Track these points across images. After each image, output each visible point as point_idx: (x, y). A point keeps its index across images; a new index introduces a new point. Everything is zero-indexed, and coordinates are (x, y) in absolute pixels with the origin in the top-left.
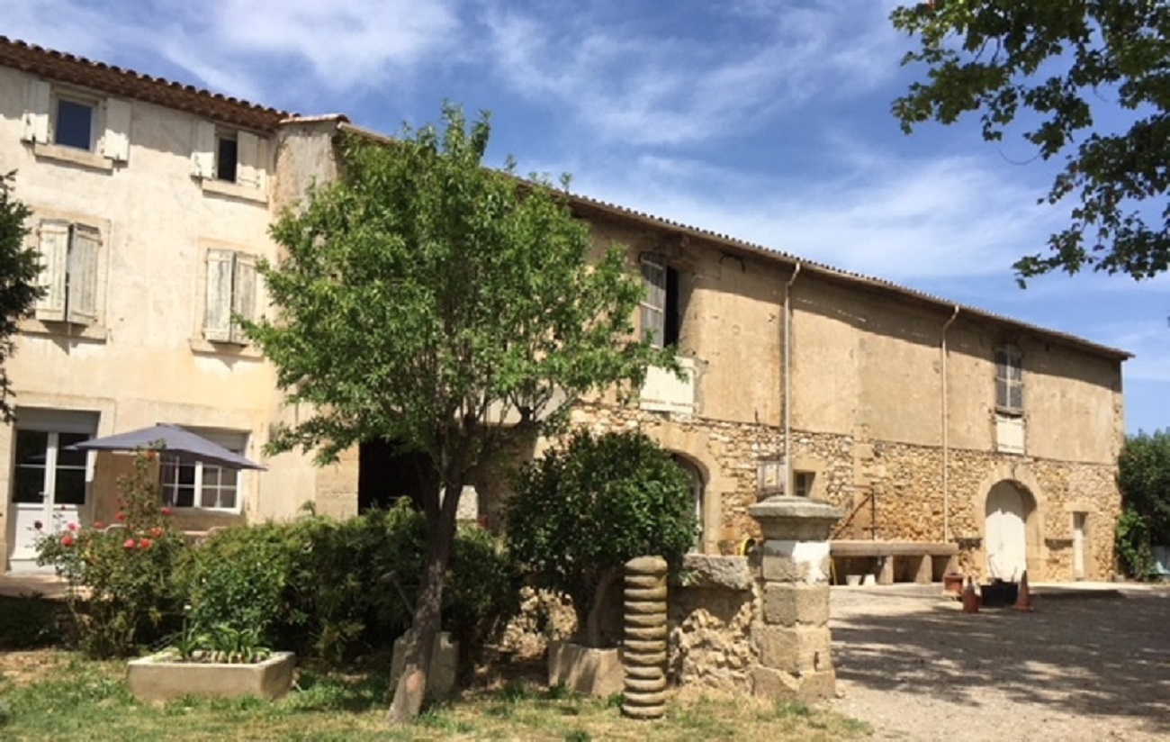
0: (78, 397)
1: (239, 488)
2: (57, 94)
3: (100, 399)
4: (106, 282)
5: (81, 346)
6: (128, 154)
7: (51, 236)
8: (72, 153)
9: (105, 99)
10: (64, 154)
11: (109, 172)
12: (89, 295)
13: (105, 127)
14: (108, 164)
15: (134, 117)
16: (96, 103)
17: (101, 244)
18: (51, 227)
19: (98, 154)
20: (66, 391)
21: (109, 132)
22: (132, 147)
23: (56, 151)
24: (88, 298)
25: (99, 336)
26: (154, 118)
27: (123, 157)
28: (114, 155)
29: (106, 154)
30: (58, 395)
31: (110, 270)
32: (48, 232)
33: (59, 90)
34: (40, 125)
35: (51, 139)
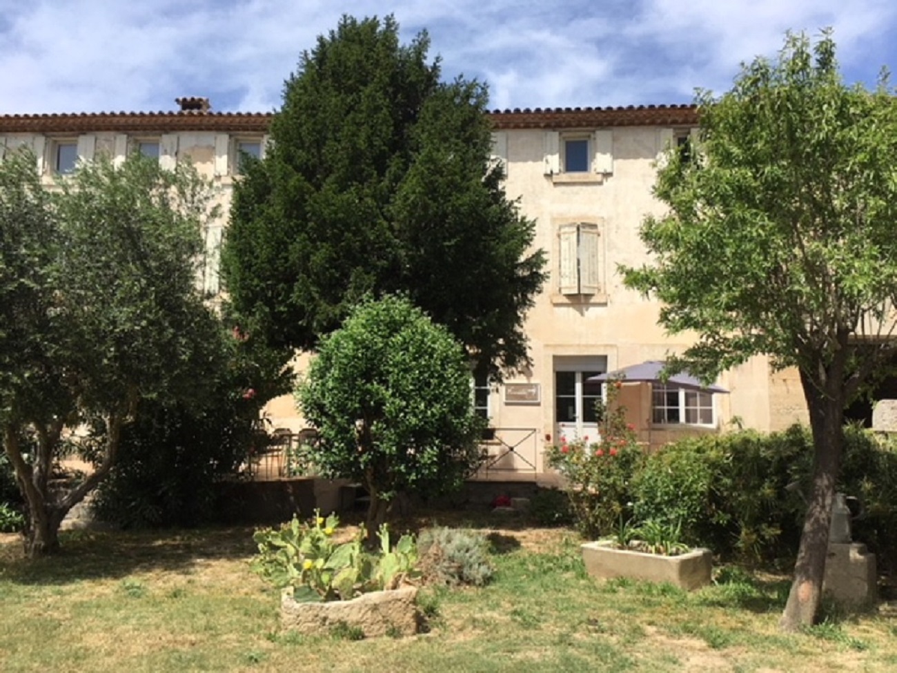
0: (593, 346)
1: (714, 407)
2: (564, 138)
3: (606, 346)
4: (604, 261)
5: (591, 309)
6: (612, 167)
7: (567, 236)
8: (577, 176)
9: (594, 132)
10: (571, 178)
11: (600, 183)
12: (594, 273)
13: (596, 151)
14: (599, 178)
15: (614, 140)
16: (589, 136)
17: (599, 235)
18: (567, 229)
19: (593, 172)
20: (583, 342)
21: (599, 155)
22: (615, 162)
23: (565, 177)
24: (594, 274)
25: (603, 301)
26: (629, 137)
27: (609, 170)
28: (602, 171)
29: (599, 170)
30: (579, 345)
31: (607, 253)
32: (565, 233)
33: (565, 134)
34: (554, 162)
35: (562, 169)
